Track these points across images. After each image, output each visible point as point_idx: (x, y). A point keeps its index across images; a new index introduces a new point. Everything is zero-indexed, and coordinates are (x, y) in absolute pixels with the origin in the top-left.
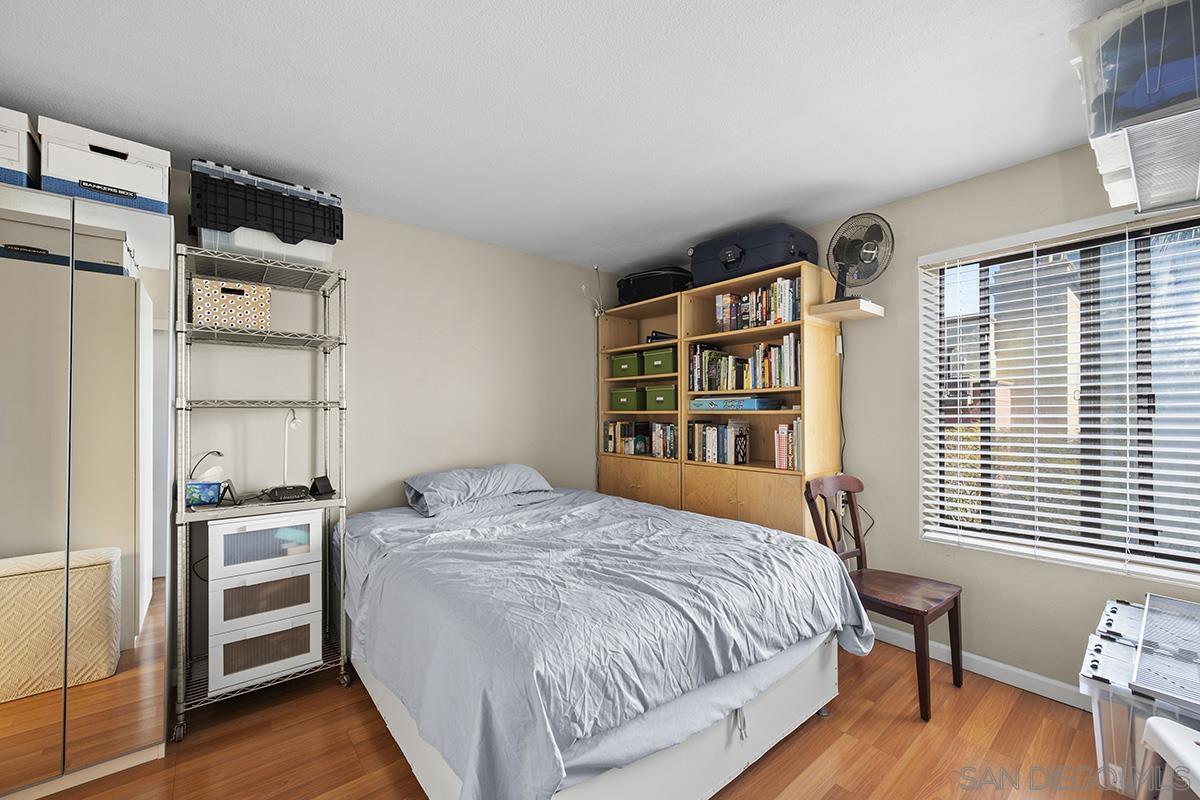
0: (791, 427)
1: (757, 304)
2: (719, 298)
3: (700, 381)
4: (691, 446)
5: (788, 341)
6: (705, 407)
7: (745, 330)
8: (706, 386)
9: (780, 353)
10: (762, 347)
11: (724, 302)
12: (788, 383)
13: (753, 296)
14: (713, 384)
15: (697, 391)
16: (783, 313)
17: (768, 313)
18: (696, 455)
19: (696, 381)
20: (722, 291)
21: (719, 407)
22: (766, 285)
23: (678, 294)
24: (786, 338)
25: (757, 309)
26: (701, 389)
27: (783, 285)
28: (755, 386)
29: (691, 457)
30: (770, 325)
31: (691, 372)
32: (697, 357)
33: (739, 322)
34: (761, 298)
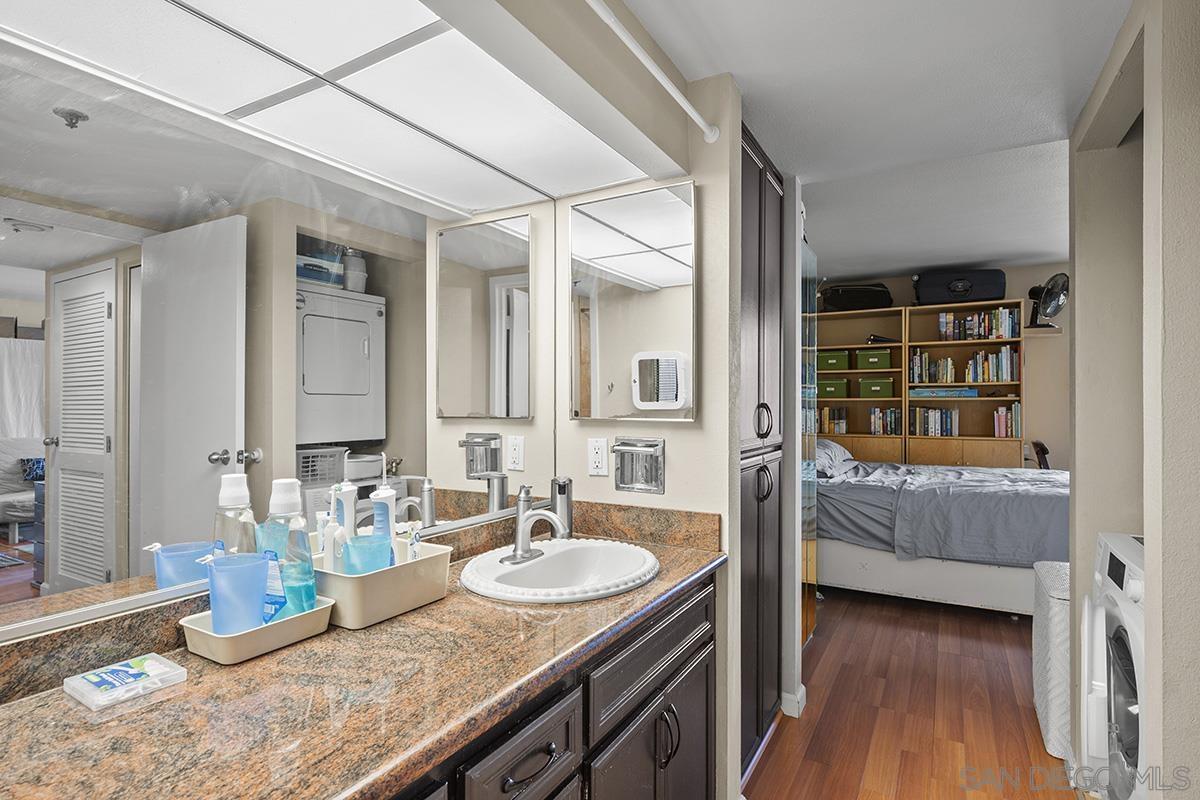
0: (1009, 409)
1: (980, 324)
2: (942, 315)
3: (920, 376)
4: (912, 424)
5: (1005, 351)
6: (926, 395)
7: (970, 341)
8: (926, 379)
9: (997, 357)
10: (982, 353)
11: (947, 319)
12: (1006, 378)
13: (976, 317)
14: (933, 378)
15: (916, 383)
16: (1004, 330)
17: (990, 330)
18: (918, 431)
19: (916, 376)
20: (947, 311)
21: (941, 395)
22: (989, 309)
23: (903, 308)
24: (1003, 349)
25: (980, 326)
26: (921, 381)
27: (1004, 313)
28: (975, 380)
29: (912, 433)
30: (992, 338)
31: (911, 369)
32: (917, 358)
33: (962, 333)
34: (984, 320)
